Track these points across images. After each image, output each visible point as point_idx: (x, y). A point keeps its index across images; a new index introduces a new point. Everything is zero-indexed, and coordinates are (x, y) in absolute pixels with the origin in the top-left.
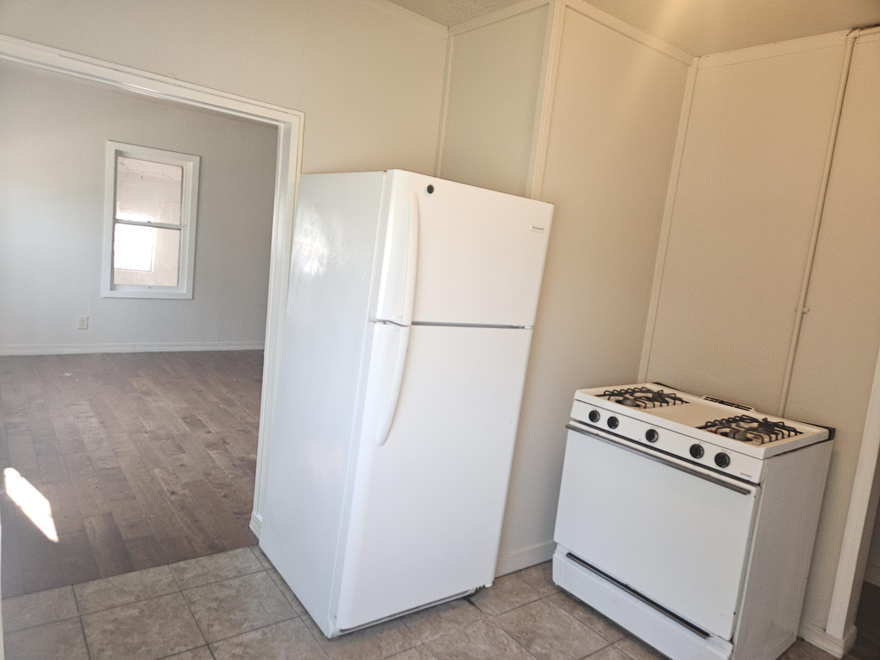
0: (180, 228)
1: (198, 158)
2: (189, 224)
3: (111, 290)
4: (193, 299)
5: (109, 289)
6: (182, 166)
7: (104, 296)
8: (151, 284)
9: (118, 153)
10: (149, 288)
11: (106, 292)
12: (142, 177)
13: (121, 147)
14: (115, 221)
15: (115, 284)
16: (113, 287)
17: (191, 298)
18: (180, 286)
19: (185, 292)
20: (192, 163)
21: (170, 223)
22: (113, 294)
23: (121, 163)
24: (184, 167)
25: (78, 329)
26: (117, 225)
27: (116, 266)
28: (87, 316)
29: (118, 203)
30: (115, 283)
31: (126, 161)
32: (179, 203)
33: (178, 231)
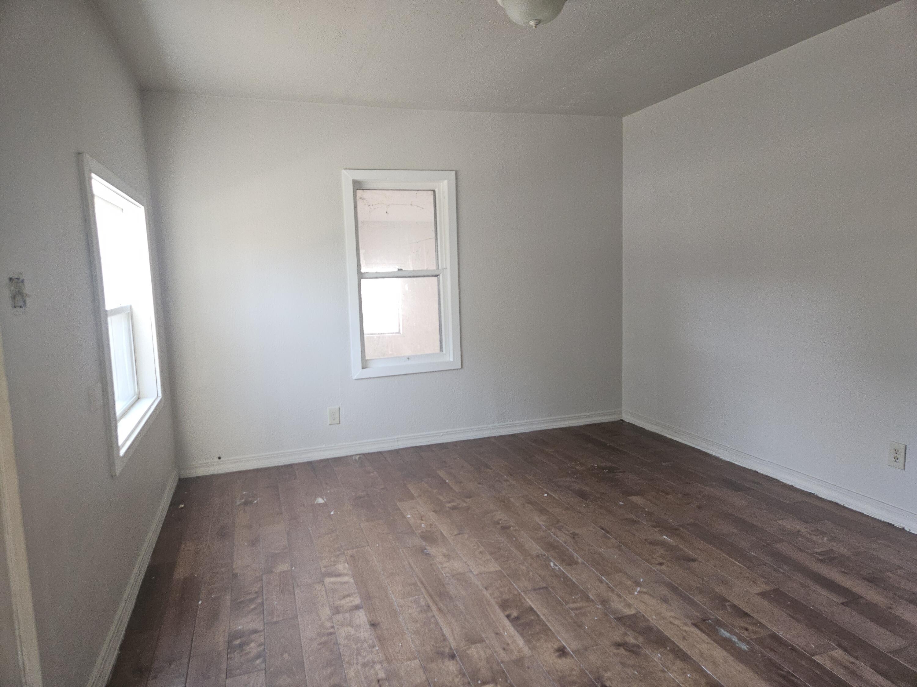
0: (437, 273)
1: (454, 172)
2: (449, 267)
3: (363, 368)
4: (462, 367)
5: (361, 367)
6: (433, 189)
7: (355, 377)
8: (408, 353)
9: (357, 185)
10: (408, 360)
11: (357, 372)
12: (387, 212)
13: (360, 175)
14: (361, 276)
15: (368, 360)
16: (364, 367)
17: (460, 367)
18: (444, 352)
19: (452, 360)
20: (446, 182)
21: (425, 269)
22: (367, 373)
23: (360, 198)
24: (436, 190)
25: (329, 425)
26: (363, 281)
27: (365, 332)
28: (337, 407)
29: (362, 252)
30: (367, 358)
31: (367, 195)
32: (434, 240)
33: (435, 279)
